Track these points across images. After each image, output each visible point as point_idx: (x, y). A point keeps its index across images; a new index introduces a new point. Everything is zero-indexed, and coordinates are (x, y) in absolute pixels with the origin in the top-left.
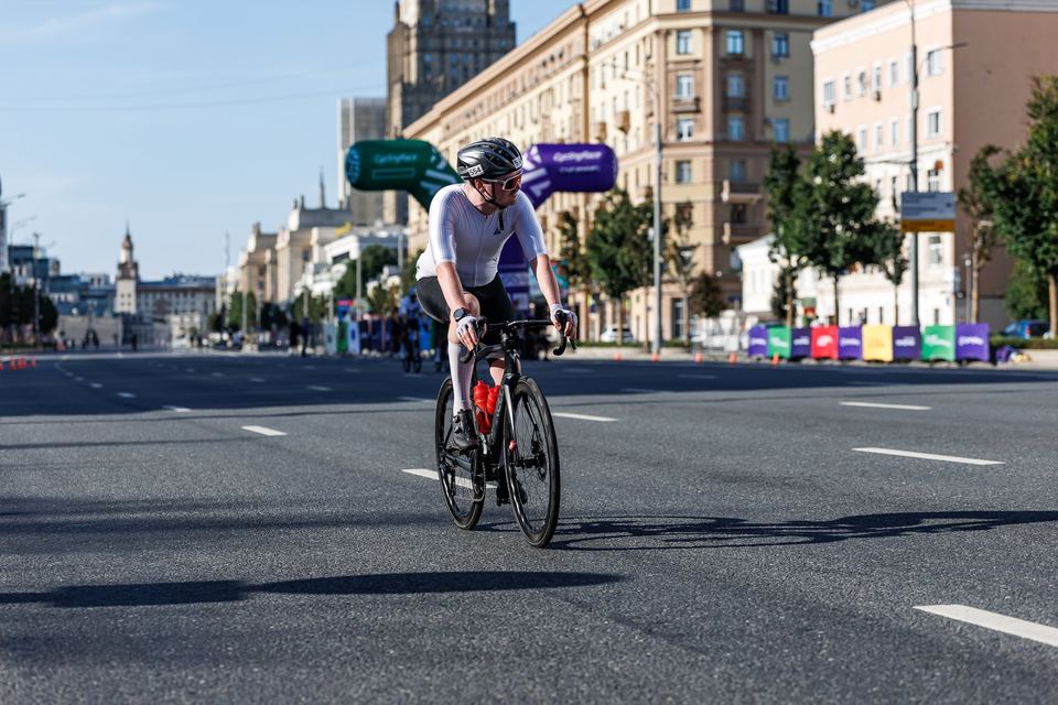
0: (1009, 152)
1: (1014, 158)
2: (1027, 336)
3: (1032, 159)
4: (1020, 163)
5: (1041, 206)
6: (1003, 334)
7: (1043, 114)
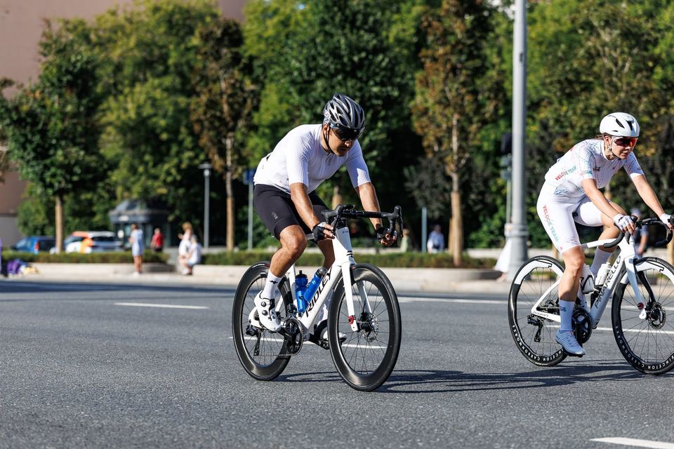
0: (22, 85)
1: (25, 91)
2: (36, 251)
3: (42, 92)
4: (32, 95)
5: (50, 134)
6: (15, 248)
7: (53, 51)
